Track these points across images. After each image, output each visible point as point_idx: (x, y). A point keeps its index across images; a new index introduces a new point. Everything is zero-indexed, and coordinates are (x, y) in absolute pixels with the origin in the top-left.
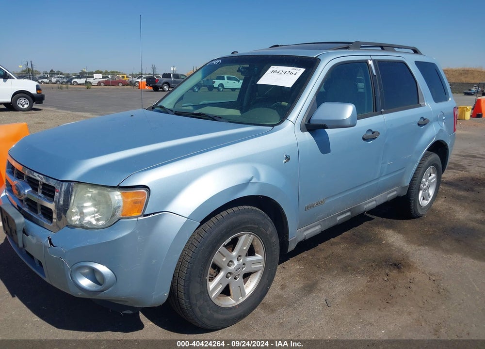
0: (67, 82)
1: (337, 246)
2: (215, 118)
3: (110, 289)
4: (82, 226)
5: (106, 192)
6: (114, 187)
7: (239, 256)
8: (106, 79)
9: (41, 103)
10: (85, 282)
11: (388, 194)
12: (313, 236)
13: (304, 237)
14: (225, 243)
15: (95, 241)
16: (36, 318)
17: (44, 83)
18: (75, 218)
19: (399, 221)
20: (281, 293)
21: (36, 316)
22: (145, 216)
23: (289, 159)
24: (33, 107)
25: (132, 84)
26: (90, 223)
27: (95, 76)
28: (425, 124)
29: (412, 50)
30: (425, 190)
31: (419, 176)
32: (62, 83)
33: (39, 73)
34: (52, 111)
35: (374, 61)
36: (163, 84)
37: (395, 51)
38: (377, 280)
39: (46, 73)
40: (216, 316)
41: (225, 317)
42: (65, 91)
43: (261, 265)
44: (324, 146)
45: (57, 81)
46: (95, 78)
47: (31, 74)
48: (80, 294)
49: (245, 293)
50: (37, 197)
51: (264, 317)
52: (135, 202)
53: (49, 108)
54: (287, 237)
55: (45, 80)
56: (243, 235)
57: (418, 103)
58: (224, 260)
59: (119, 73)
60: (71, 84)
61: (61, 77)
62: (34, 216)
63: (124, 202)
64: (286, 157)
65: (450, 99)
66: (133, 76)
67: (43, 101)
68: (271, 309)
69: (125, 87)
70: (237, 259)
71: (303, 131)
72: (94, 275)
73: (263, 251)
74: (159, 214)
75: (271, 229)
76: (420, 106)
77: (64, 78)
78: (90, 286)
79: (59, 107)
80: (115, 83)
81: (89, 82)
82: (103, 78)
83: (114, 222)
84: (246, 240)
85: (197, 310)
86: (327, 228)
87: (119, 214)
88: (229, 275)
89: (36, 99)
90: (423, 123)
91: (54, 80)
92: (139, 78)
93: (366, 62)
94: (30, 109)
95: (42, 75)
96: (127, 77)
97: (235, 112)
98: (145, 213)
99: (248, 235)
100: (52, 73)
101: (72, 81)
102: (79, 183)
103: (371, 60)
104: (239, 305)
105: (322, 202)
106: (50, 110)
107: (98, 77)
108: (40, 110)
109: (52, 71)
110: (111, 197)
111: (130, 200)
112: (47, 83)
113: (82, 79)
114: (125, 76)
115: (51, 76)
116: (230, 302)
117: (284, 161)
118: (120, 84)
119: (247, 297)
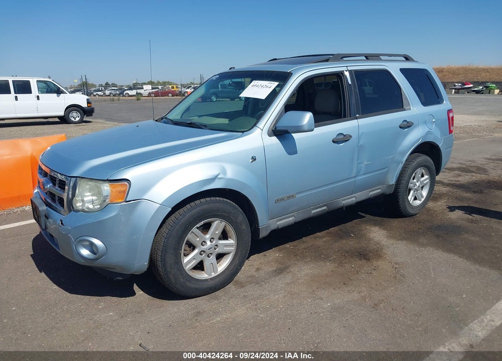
0: (119, 94)
1: (320, 239)
2: (201, 126)
3: (103, 257)
4: (83, 211)
5: (99, 184)
6: (105, 180)
7: (212, 238)
8: (156, 90)
9: (92, 115)
10: (85, 252)
11: (370, 192)
12: (286, 225)
13: (277, 226)
14: (198, 225)
15: (90, 221)
16: (55, 287)
17: (99, 96)
18: (79, 205)
19: (389, 219)
20: (255, 273)
21: (55, 285)
22: (127, 202)
23: (255, 159)
24: (84, 119)
25: (181, 94)
26: (88, 208)
27: (144, 87)
28: (409, 127)
29: (404, 57)
30: (416, 190)
31: (407, 176)
32: (114, 96)
33: (95, 86)
34: (101, 123)
35: (350, 72)
36: (211, 95)
37: (381, 60)
38: (345, 267)
39: (101, 85)
40: (188, 284)
41: (197, 286)
42: (116, 103)
43: (233, 249)
44: (291, 148)
45: (111, 93)
46: (144, 89)
47: (85, 88)
48: (82, 262)
49: (217, 270)
50: (55, 190)
51: (233, 291)
52: (120, 192)
53: (98, 120)
54: (258, 224)
55: (99, 93)
56: (214, 221)
57: (403, 107)
58: (198, 239)
59: (169, 83)
60: (123, 96)
61: (114, 89)
62: (53, 205)
63: (112, 191)
64: (253, 158)
65: (444, 102)
66: (183, 86)
67: (93, 114)
68: (241, 285)
69: (175, 97)
70: (210, 240)
71: (270, 135)
72: (92, 247)
73: (234, 236)
74: (137, 201)
75: (241, 217)
76: (405, 110)
77: (117, 90)
78: (89, 255)
79: (108, 119)
80: (164, 94)
81: (140, 93)
82: (152, 89)
83: (104, 207)
84: (218, 225)
85: (171, 277)
86: (302, 220)
87: (108, 201)
88: (202, 252)
89: (87, 112)
90: (407, 125)
91: (107, 92)
92: (188, 88)
93: (342, 73)
94: (82, 121)
95: (97, 88)
96: (177, 87)
97: (225, 121)
98: (127, 200)
99: (220, 221)
100: (107, 85)
101: (125, 93)
102: (82, 178)
103: (346, 71)
104: (211, 279)
105: (293, 196)
106: (98, 122)
107: (148, 88)
108: (91, 122)
109: (107, 84)
110: (102, 187)
111: (114, 190)
112: (101, 96)
113: (134, 91)
114: (175, 86)
115: (105, 89)
116: (203, 275)
117: (251, 161)
118: (170, 95)
119: (218, 273)
